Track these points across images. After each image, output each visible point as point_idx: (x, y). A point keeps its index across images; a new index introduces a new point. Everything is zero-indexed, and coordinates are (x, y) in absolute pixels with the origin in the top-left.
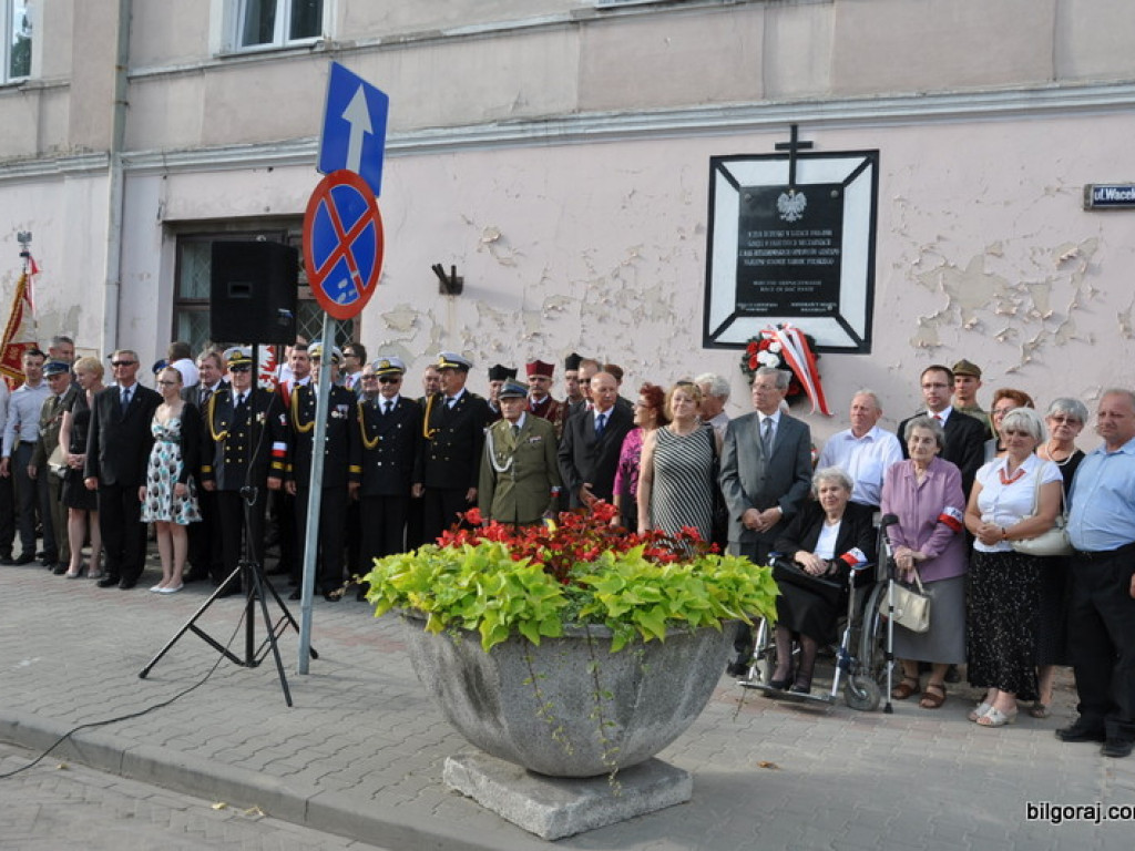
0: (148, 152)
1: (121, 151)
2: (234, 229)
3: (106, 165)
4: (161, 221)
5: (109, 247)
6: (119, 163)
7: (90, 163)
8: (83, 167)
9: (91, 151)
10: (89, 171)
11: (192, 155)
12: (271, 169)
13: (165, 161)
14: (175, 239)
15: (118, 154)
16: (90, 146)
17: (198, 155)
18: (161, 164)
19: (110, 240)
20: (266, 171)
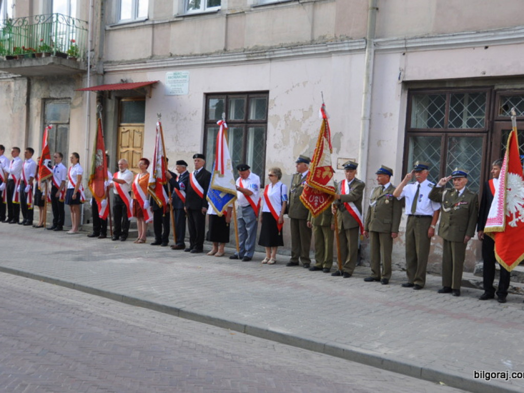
0: (395, 38)
1: (374, 38)
2: (452, 86)
3: (364, 47)
4: (401, 81)
5: (365, 97)
6: (373, 46)
7: (351, 46)
8: (347, 49)
9: (351, 39)
10: (350, 51)
11: (427, 40)
12: (486, 47)
13: (406, 44)
14: (407, 92)
15: (372, 40)
16: (350, 36)
17: (432, 39)
18: (404, 46)
19: (366, 93)
20: (484, 48)
